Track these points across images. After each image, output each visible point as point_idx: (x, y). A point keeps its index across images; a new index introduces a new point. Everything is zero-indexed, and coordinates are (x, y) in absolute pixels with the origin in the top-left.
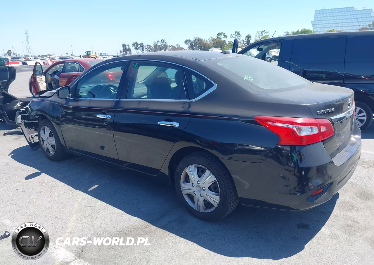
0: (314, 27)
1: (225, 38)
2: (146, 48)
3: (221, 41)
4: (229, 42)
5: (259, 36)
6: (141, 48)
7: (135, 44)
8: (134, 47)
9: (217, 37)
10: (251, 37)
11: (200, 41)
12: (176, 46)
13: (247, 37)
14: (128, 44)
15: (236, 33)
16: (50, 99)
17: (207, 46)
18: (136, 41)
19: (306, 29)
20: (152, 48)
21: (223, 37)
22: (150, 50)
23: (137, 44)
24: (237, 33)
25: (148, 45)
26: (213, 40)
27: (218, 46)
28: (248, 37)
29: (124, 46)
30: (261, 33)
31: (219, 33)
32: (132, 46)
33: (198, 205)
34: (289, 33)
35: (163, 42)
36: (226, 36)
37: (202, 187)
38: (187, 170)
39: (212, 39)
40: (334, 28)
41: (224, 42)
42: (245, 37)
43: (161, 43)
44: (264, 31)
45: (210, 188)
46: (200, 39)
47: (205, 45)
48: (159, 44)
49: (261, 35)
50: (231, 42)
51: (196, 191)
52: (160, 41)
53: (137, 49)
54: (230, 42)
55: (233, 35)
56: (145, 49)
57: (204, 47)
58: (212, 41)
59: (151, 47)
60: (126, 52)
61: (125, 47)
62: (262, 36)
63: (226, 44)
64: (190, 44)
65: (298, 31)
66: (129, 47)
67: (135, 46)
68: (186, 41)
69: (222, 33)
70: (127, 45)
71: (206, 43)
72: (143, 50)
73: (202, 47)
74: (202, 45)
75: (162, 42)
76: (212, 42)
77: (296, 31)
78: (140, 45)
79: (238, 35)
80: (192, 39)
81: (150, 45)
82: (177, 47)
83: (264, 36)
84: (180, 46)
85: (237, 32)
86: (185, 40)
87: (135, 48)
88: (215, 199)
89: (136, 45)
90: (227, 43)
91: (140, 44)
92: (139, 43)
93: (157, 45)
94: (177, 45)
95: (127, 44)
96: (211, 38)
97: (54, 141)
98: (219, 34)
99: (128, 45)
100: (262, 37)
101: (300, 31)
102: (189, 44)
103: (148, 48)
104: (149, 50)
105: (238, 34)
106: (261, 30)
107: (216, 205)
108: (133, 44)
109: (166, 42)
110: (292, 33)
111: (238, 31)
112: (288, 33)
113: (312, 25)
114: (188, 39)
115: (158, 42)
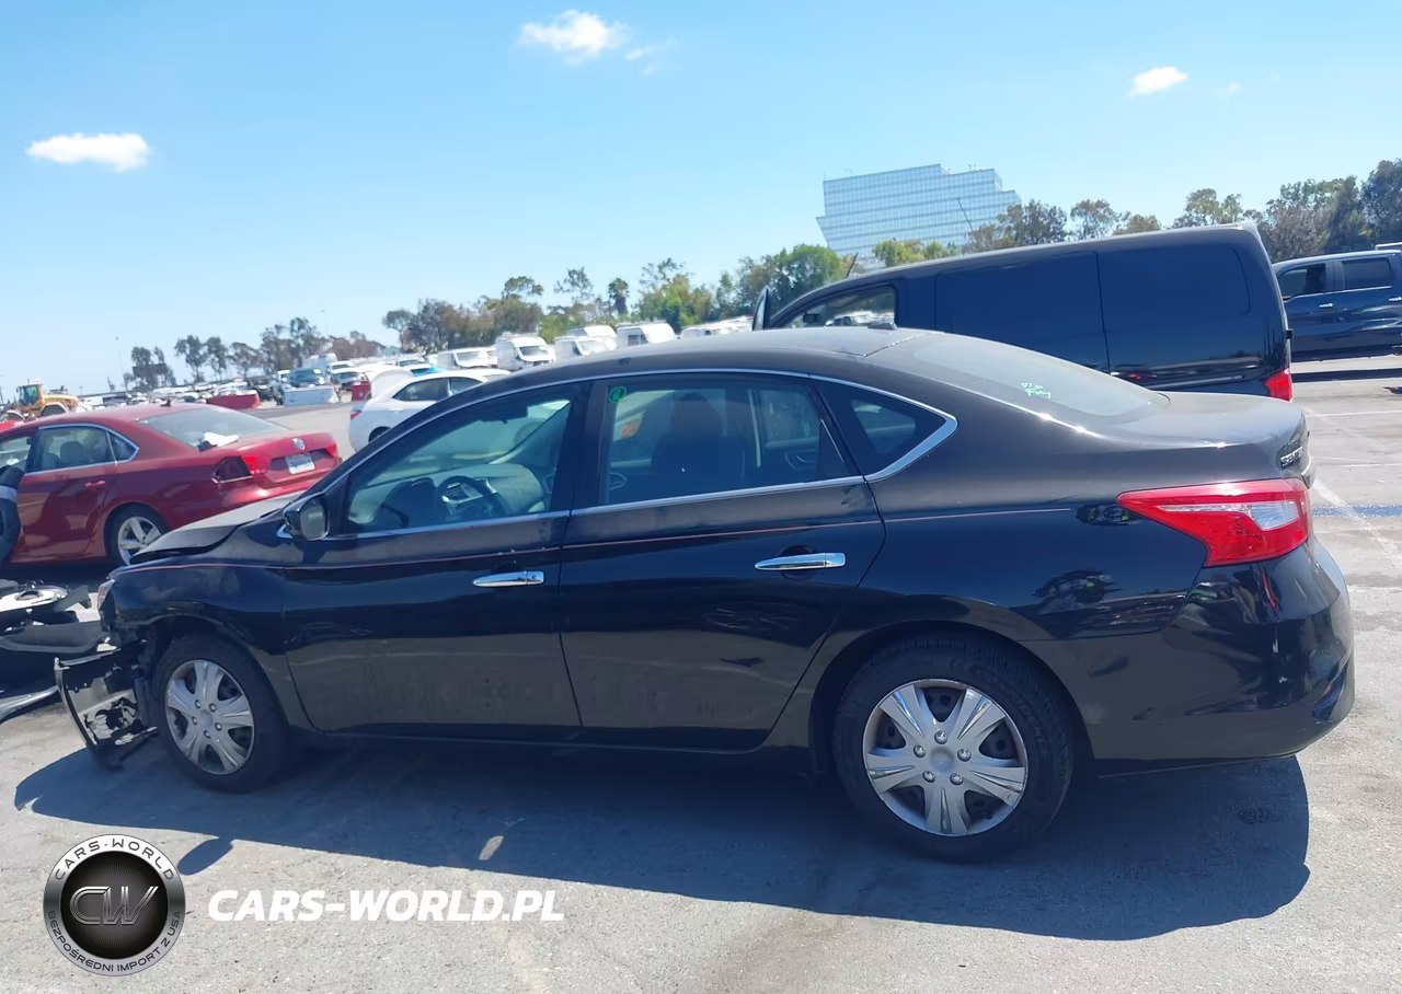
0: (829, 237)
1: (535, 295)
2: (231, 357)
3: (523, 308)
4: (549, 307)
5: (653, 280)
6: (213, 356)
7: (188, 345)
8: (183, 357)
9: (505, 294)
10: (626, 285)
11: (444, 312)
12: (348, 338)
13: (612, 286)
14: (157, 349)
15: (571, 276)
16: (216, 553)
17: (473, 329)
18: (189, 334)
19: (808, 244)
20: (252, 353)
21: (529, 293)
22: (245, 363)
23: (193, 343)
24: (575, 276)
25: (235, 345)
26: (491, 304)
27: (514, 324)
28: (617, 288)
29: (140, 354)
30: (660, 268)
31: (512, 280)
32: (175, 352)
33: (944, 815)
34: (755, 263)
35: (299, 328)
36: (538, 290)
37: (955, 751)
38: (887, 705)
39: (486, 303)
40: (894, 235)
41: (535, 309)
42: (607, 288)
43: (292, 330)
44: (668, 263)
45: (984, 749)
46: (443, 307)
47: (465, 327)
48: (285, 335)
49: (661, 276)
50: (560, 307)
51: (930, 768)
52: (287, 324)
53: (194, 361)
54: (556, 308)
55: (561, 283)
56: (227, 362)
57: (463, 333)
58: (489, 308)
59: (251, 349)
60: (151, 376)
61: (147, 360)
62: (664, 277)
63: (543, 317)
64: (406, 328)
65: (783, 252)
66: (161, 358)
67: (188, 351)
68: (392, 318)
69: (520, 279)
70: (152, 352)
71: (467, 319)
72: (222, 365)
73: (452, 334)
74: (453, 325)
75: (296, 328)
76: (489, 313)
77: (775, 252)
78: (206, 348)
79: (581, 284)
80: (414, 310)
81: (243, 345)
82: (352, 341)
83: (671, 281)
84: (363, 336)
85: (574, 271)
86: (385, 315)
87: (187, 361)
88: (1007, 781)
89: (192, 349)
90: (546, 312)
91: (207, 344)
92: (203, 339)
93: (277, 342)
94: (354, 334)
95: (150, 347)
96: (483, 301)
97: (248, 713)
98: (511, 283)
99: (157, 352)
100: (666, 283)
101: (789, 251)
102: (402, 325)
103: (236, 354)
104: (242, 361)
105: (578, 278)
106: (658, 261)
107: (1012, 800)
108: (180, 346)
109: (311, 326)
110: (764, 261)
111: (578, 269)
112: (751, 261)
113: (823, 229)
114: (395, 308)
115: (278, 328)
